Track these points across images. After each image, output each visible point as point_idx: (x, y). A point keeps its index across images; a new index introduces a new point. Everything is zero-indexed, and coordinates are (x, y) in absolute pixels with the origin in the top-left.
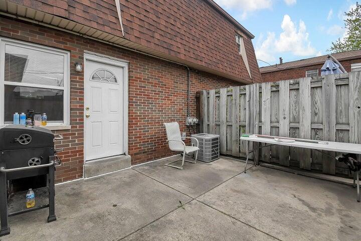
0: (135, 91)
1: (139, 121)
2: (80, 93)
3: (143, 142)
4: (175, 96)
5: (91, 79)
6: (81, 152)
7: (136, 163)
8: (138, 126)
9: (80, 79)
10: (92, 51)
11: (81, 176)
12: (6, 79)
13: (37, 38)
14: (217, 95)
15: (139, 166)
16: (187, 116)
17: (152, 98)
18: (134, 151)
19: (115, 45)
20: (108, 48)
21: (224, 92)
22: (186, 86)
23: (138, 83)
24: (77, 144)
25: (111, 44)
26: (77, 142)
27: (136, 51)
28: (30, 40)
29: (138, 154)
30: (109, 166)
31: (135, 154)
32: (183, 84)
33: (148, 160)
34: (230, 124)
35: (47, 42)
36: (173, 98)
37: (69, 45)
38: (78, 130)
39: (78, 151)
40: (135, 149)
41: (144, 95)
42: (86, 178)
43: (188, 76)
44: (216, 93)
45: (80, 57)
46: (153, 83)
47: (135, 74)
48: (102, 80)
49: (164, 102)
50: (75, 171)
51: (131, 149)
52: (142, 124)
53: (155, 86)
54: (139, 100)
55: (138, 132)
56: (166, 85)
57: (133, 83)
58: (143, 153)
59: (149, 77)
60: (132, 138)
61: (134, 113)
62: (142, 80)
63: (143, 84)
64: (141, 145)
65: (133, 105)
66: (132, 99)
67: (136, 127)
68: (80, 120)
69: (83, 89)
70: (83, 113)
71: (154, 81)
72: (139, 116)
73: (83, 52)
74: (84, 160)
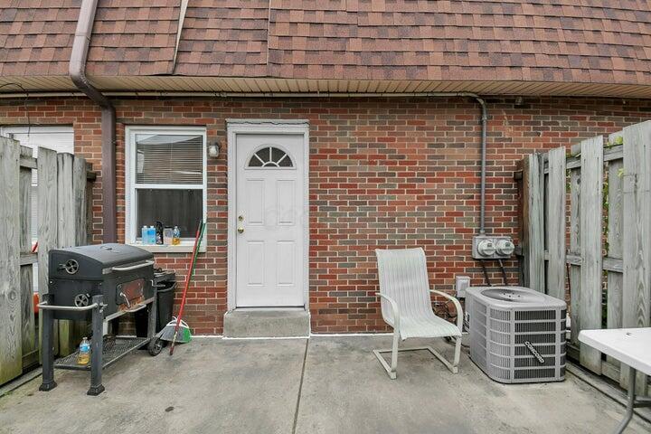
0: (321, 181)
1: (328, 243)
2: (220, 192)
3: (340, 288)
4: (434, 181)
5: (247, 167)
6: (223, 292)
7: (322, 331)
8: (328, 254)
9: (220, 168)
10: (258, 117)
11: (220, 332)
12: (137, 182)
13: (163, 116)
14: (573, 164)
15: (326, 339)
16: (478, 231)
17: (363, 192)
18: (319, 305)
19: (274, 95)
20: (266, 105)
21: (592, 150)
22: (476, 150)
23: (328, 163)
24: (217, 278)
25: (267, 95)
26: (215, 274)
27: (319, 95)
28: (154, 123)
29: (328, 311)
30: (265, 325)
31: (321, 312)
32: (462, 146)
33: (352, 330)
34: (615, 267)
35: (174, 120)
36: (426, 187)
37: (203, 116)
38: (217, 255)
39: (217, 290)
40: (321, 300)
41: (342, 186)
42: (226, 338)
43: (481, 123)
44: (569, 158)
45: (219, 133)
46: (364, 157)
47: (319, 145)
48: (266, 166)
49: (397, 197)
50: (212, 321)
51: (312, 300)
52: (337, 248)
53: (371, 163)
54: (330, 197)
55: (329, 266)
56: (403, 157)
57: (316, 163)
58: (341, 312)
59: (355, 145)
60: (314, 277)
61: (319, 226)
62: (338, 153)
63: (339, 163)
64: (336, 294)
65: (315, 209)
66: (314, 197)
67: (323, 254)
68: (220, 237)
69: (226, 186)
70: (226, 226)
71: (367, 152)
72: (330, 231)
73: (226, 123)
74: (230, 305)
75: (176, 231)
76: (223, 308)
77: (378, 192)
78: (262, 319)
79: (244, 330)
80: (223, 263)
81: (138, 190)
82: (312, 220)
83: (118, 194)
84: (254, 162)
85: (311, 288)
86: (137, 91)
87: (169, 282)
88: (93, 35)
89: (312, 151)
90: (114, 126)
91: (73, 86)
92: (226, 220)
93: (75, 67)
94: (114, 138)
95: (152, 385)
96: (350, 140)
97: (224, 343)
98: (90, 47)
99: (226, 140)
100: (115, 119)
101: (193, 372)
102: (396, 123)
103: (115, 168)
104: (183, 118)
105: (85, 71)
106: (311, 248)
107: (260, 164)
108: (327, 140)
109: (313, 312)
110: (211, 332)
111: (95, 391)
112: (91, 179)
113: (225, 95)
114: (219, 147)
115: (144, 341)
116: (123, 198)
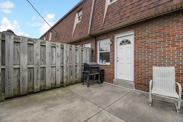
0: (137, 46)
1: (140, 64)
5: (119, 45)
6: (113, 74)
8: (140, 67)
9: (113, 47)
11: (113, 83)
12: (99, 51)
13: (103, 38)
15: (138, 92)
17: (152, 48)
18: (137, 82)
26: (112, 70)
29: (140, 84)
31: (138, 84)
35: (105, 38)
36: (181, 44)
37: (109, 36)
38: (112, 66)
39: (112, 74)
40: (138, 80)
41: (144, 47)
45: (112, 39)
46: (153, 37)
47: (137, 36)
48: (124, 44)
49: (167, 49)
50: (111, 80)
51: (135, 80)
52: (143, 66)
53: (155, 38)
54: (140, 51)
55: (140, 71)
56: (169, 34)
57: (136, 42)
58: (144, 85)
59: (149, 34)
60: (136, 74)
61: (137, 59)
62: (143, 37)
63: (143, 40)
64: (143, 79)
65: (136, 54)
66: (136, 51)
67: (138, 67)
68: (113, 62)
69: (114, 50)
70: (114, 59)
71: (154, 35)
72: (140, 61)
73: (114, 36)
74: (115, 78)
75: (105, 61)
76: (113, 78)
77: (158, 48)
78: (121, 82)
79: (117, 84)
80: (114, 68)
81: (100, 53)
82: (135, 58)
83: (96, 54)
84: (121, 44)
85: (134, 77)
86: (99, 34)
87: (103, 71)
88: (91, 26)
89: (135, 38)
90: (96, 41)
91: (89, 36)
92: (114, 58)
93: (89, 33)
94: (96, 43)
95: (96, 88)
96: (147, 33)
97: (113, 86)
98: (91, 28)
99: (114, 40)
100: (96, 40)
101: (103, 88)
102: (166, 23)
103: (96, 49)
104: (106, 37)
105: (90, 33)
106: (134, 66)
107: (122, 44)
108: (139, 34)
109: (135, 83)
110: (111, 83)
111: (88, 86)
112: (92, 51)
113: (113, 30)
114: (112, 42)
115: (97, 81)
116: (97, 54)
